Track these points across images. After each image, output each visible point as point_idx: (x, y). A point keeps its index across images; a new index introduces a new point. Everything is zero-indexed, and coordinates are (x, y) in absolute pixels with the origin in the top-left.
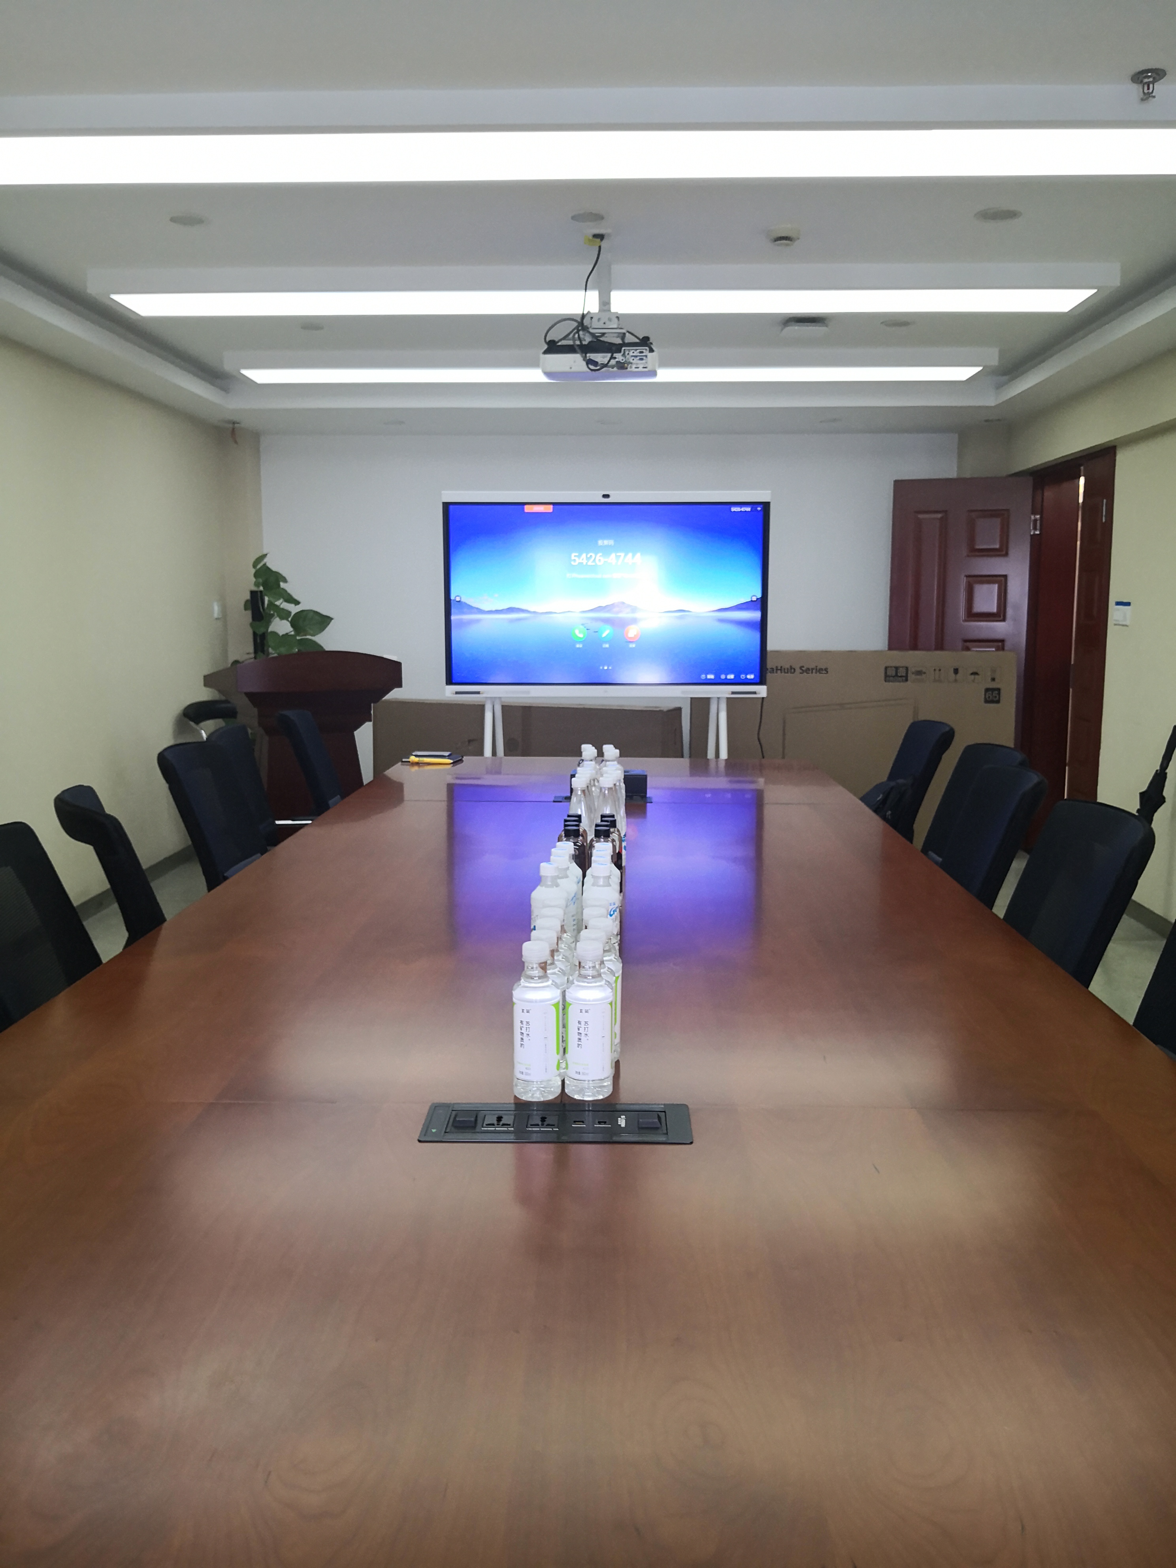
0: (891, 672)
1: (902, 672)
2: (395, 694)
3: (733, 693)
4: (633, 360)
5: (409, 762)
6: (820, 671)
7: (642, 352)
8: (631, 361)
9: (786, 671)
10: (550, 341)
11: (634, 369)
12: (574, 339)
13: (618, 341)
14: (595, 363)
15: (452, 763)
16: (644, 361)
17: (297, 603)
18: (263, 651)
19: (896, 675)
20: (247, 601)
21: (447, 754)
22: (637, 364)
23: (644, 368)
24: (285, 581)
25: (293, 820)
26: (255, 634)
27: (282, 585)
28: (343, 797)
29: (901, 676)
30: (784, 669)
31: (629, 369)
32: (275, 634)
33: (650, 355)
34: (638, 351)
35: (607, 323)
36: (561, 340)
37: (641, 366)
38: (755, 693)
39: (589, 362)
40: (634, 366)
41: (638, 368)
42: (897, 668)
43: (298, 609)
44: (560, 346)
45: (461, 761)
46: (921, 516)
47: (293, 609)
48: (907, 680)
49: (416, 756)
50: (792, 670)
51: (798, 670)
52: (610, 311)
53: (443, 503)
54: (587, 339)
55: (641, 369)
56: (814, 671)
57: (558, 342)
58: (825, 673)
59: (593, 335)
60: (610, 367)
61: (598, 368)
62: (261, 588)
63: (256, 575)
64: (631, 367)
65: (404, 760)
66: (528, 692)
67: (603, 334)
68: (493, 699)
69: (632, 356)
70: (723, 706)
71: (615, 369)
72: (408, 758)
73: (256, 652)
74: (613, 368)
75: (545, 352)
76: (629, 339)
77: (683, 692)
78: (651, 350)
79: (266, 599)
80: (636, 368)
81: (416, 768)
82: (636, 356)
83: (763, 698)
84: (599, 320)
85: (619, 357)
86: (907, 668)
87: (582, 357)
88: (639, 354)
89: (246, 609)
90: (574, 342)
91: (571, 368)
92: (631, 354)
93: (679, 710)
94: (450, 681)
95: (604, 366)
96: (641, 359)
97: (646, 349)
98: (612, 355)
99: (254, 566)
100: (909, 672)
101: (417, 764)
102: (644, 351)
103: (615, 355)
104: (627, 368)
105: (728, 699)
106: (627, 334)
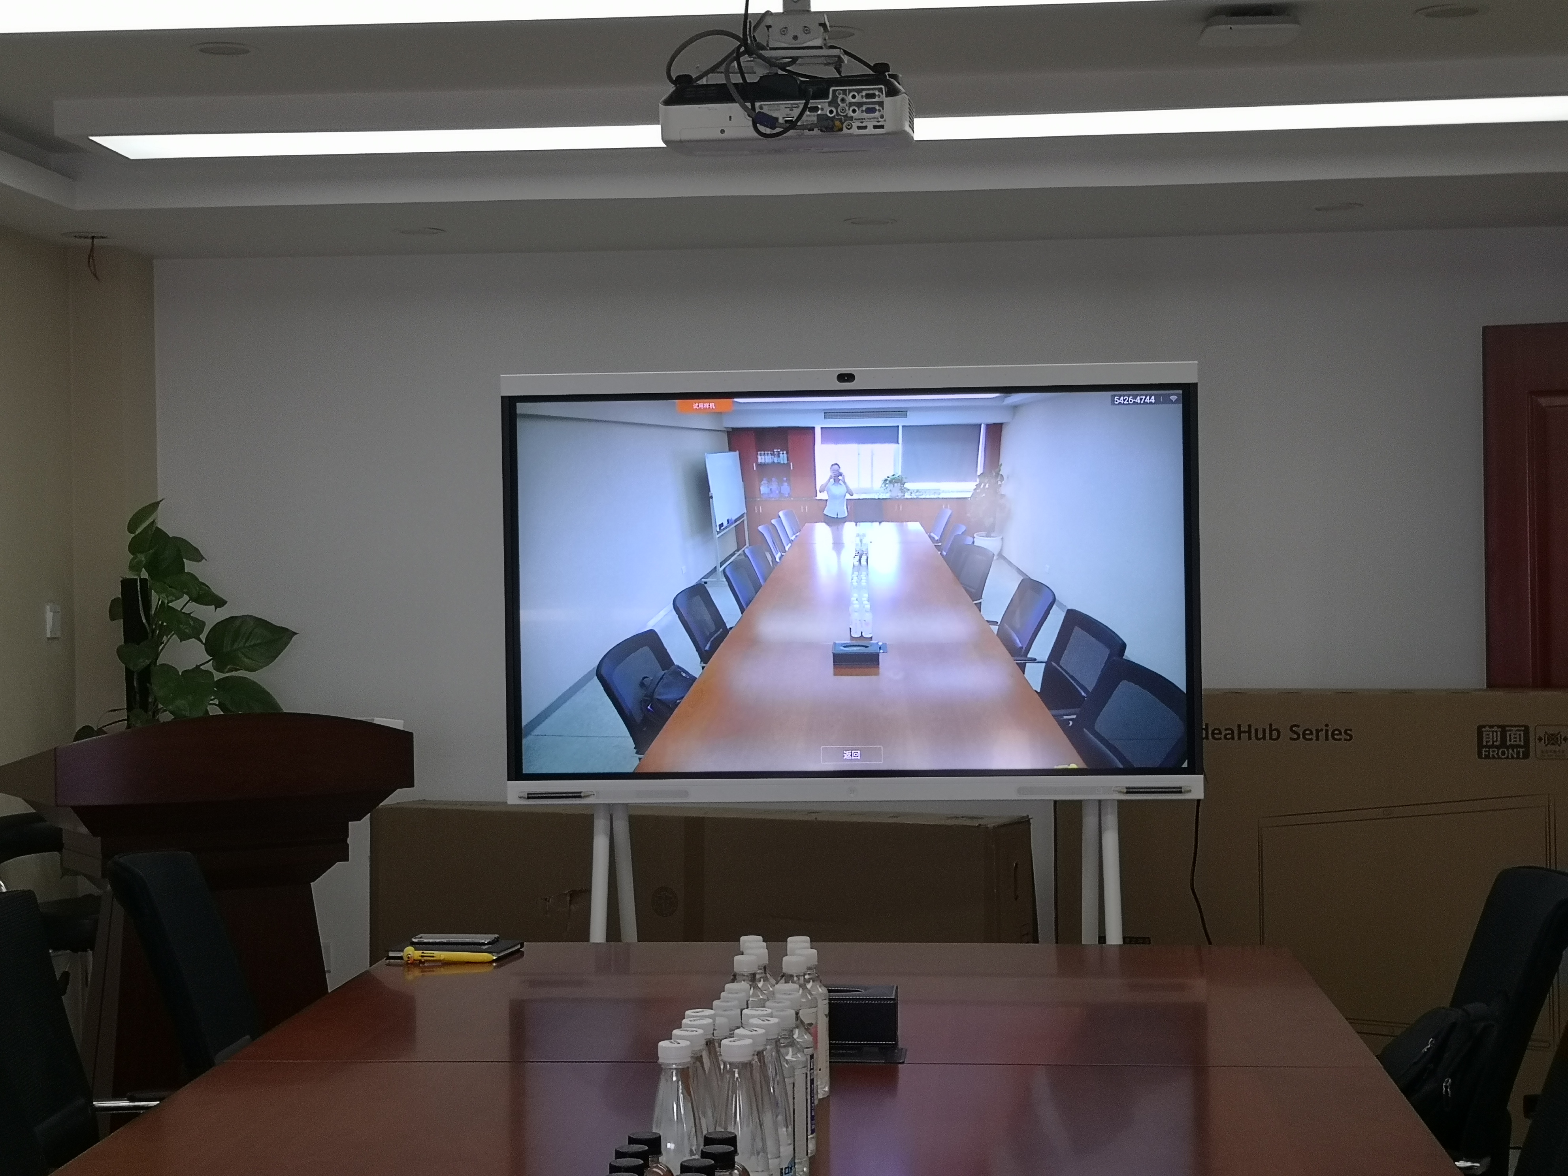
0: (1491, 737)
1: (1515, 737)
2: (399, 797)
3: (1130, 790)
4: (854, 111)
5: (401, 958)
6: (1334, 735)
7: (873, 96)
8: (851, 114)
9: (1260, 736)
10: (679, 77)
11: (855, 131)
12: (727, 73)
13: (830, 73)
14: (772, 122)
15: (494, 961)
16: (877, 114)
17: (219, 603)
18: (145, 706)
19: (1503, 744)
20: (114, 601)
21: (485, 939)
22: (861, 120)
23: (875, 127)
24: (197, 557)
25: (131, 1100)
26: (129, 674)
27: (190, 566)
28: (253, 1038)
29: (1513, 747)
30: (1256, 730)
31: (845, 131)
32: (168, 669)
33: (888, 101)
34: (864, 93)
35: (802, 36)
36: (705, 74)
37: (870, 126)
38: (1178, 790)
39: (759, 119)
40: (855, 125)
41: (865, 127)
42: (1503, 728)
43: (222, 614)
44: (703, 86)
45: (518, 954)
46: (1544, 401)
47: (211, 616)
48: (1526, 755)
49: (418, 946)
50: (1273, 733)
51: (1286, 734)
52: (809, 11)
53: (502, 397)
54: (756, 72)
55: (870, 130)
56: (1322, 734)
57: (700, 77)
58: (1345, 740)
59: (769, 62)
60: (803, 128)
61: (778, 130)
62: (144, 574)
63: (134, 547)
64: (850, 127)
65: (391, 954)
66: (686, 794)
67: (794, 60)
68: (610, 809)
69: (851, 104)
70: (1111, 821)
71: (816, 131)
72: (402, 951)
73: (130, 708)
74: (811, 130)
75: (669, 102)
76: (851, 68)
78: (892, 92)
79: (155, 599)
80: (859, 128)
81: (417, 973)
82: (860, 105)
83: (1199, 801)
84: (784, 31)
85: (823, 106)
86: (1526, 729)
87: (745, 108)
88: (865, 100)
89: (113, 617)
90: (728, 78)
91: (723, 131)
92: (849, 99)
93: (1025, 822)
94: (516, 772)
95: (791, 125)
96: (873, 110)
97: (880, 90)
98: (806, 105)
99: (131, 529)
100: (1532, 734)
101: (417, 964)
102: (877, 93)
103: (812, 103)
104: (841, 130)
105: (1120, 802)
106: (846, 58)
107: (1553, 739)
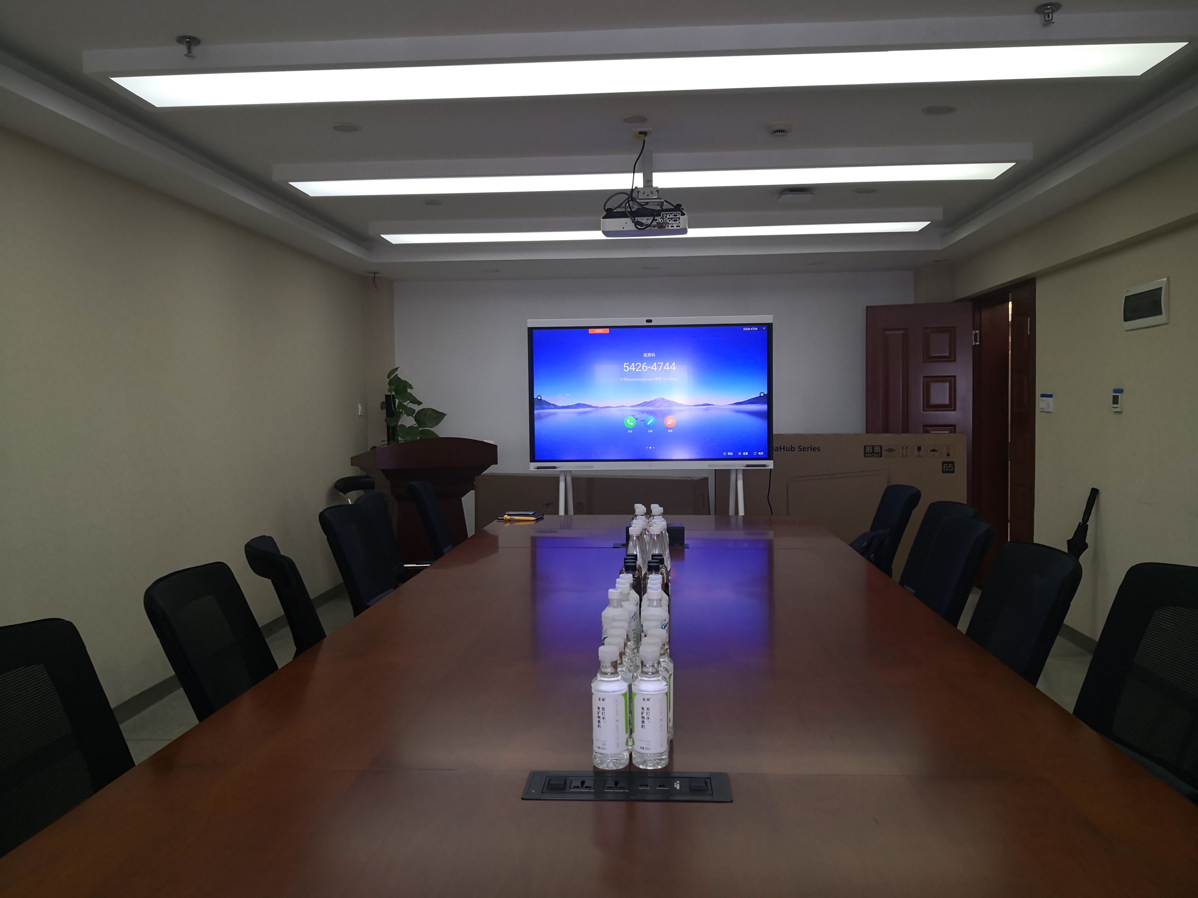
0: (868, 450)
1: (877, 450)
2: (492, 470)
3: (748, 466)
4: (670, 221)
5: (503, 519)
6: (814, 449)
7: (676, 215)
8: (668, 222)
9: (788, 449)
10: (608, 209)
11: (670, 228)
12: (625, 207)
13: (659, 208)
14: (641, 224)
15: (535, 520)
16: (678, 222)
17: (420, 403)
18: (394, 439)
19: (873, 452)
20: (382, 403)
21: (531, 513)
22: (672, 224)
23: (677, 226)
24: (411, 388)
25: (417, 564)
26: (388, 427)
27: (409, 390)
28: (454, 546)
29: (876, 453)
30: (786, 448)
31: (666, 228)
32: (402, 426)
33: (681, 217)
34: (673, 214)
35: (650, 195)
36: (616, 208)
37: (675, 226)
38: (765, 466)
39: (637, 223)
40: (670, 226)
41: (673, 227)
42: (873, 447)
43: (421, 407)
44: (615, 212)
45: (542, 518)
46: (887, 333)
47: (417, 408)
48: (881, 456)
49: (509, 515)
50: (792, 449)
51: (797, 449)
52: (652, 186)
53: (528, 328)
54: (635, 207)
55: (675, 228)
56: (809, 449)
57: (614, 209)
58: (818, 451)
59: (639, 204)
60: (652, 226)
61: (644, 227)
62: (393, 393)
63: (390, 383)
64: (668, 227)
65: (499, 518)
66: (592, 467)
67: (647, 203)
68: (565, 472)
69: (668, 218)
70: (740, 476)
71: (656, 228)
72: (503, 517)
73: (389, 440)
74: (655, 227)
75: (604, 218)
76: (666, 206)
77: (709, 466)
78: (683, 214)
79: (397, 401)
80: (671, 227)
81: (509, 524)
82: (671, 219)
83: (771, 469)
84: (644, 193)
85: (659, 219)
86: (881, 447)
87: (632, 219)
88: (673, 217)
89: (382, 408)
90: (626, 209)
91: (623, 228)
92: (668, 216)
93: (706, 479)
94: (533, 459)
95: (649, 226)
96: (677, 221)
97: (679, 213)
98: (654, 218)
99: (388, 377)
100: (883, 449)
101: (509, 520)
102: (678, 214)
103: (656, 218)
104: (665, 227)
105: (743, 470)
106: (665, 202)
107: (890, 450)
